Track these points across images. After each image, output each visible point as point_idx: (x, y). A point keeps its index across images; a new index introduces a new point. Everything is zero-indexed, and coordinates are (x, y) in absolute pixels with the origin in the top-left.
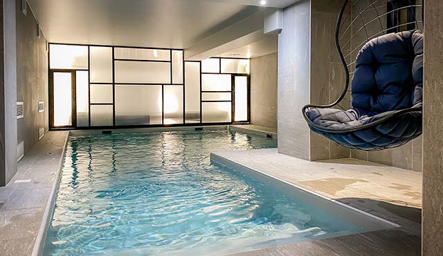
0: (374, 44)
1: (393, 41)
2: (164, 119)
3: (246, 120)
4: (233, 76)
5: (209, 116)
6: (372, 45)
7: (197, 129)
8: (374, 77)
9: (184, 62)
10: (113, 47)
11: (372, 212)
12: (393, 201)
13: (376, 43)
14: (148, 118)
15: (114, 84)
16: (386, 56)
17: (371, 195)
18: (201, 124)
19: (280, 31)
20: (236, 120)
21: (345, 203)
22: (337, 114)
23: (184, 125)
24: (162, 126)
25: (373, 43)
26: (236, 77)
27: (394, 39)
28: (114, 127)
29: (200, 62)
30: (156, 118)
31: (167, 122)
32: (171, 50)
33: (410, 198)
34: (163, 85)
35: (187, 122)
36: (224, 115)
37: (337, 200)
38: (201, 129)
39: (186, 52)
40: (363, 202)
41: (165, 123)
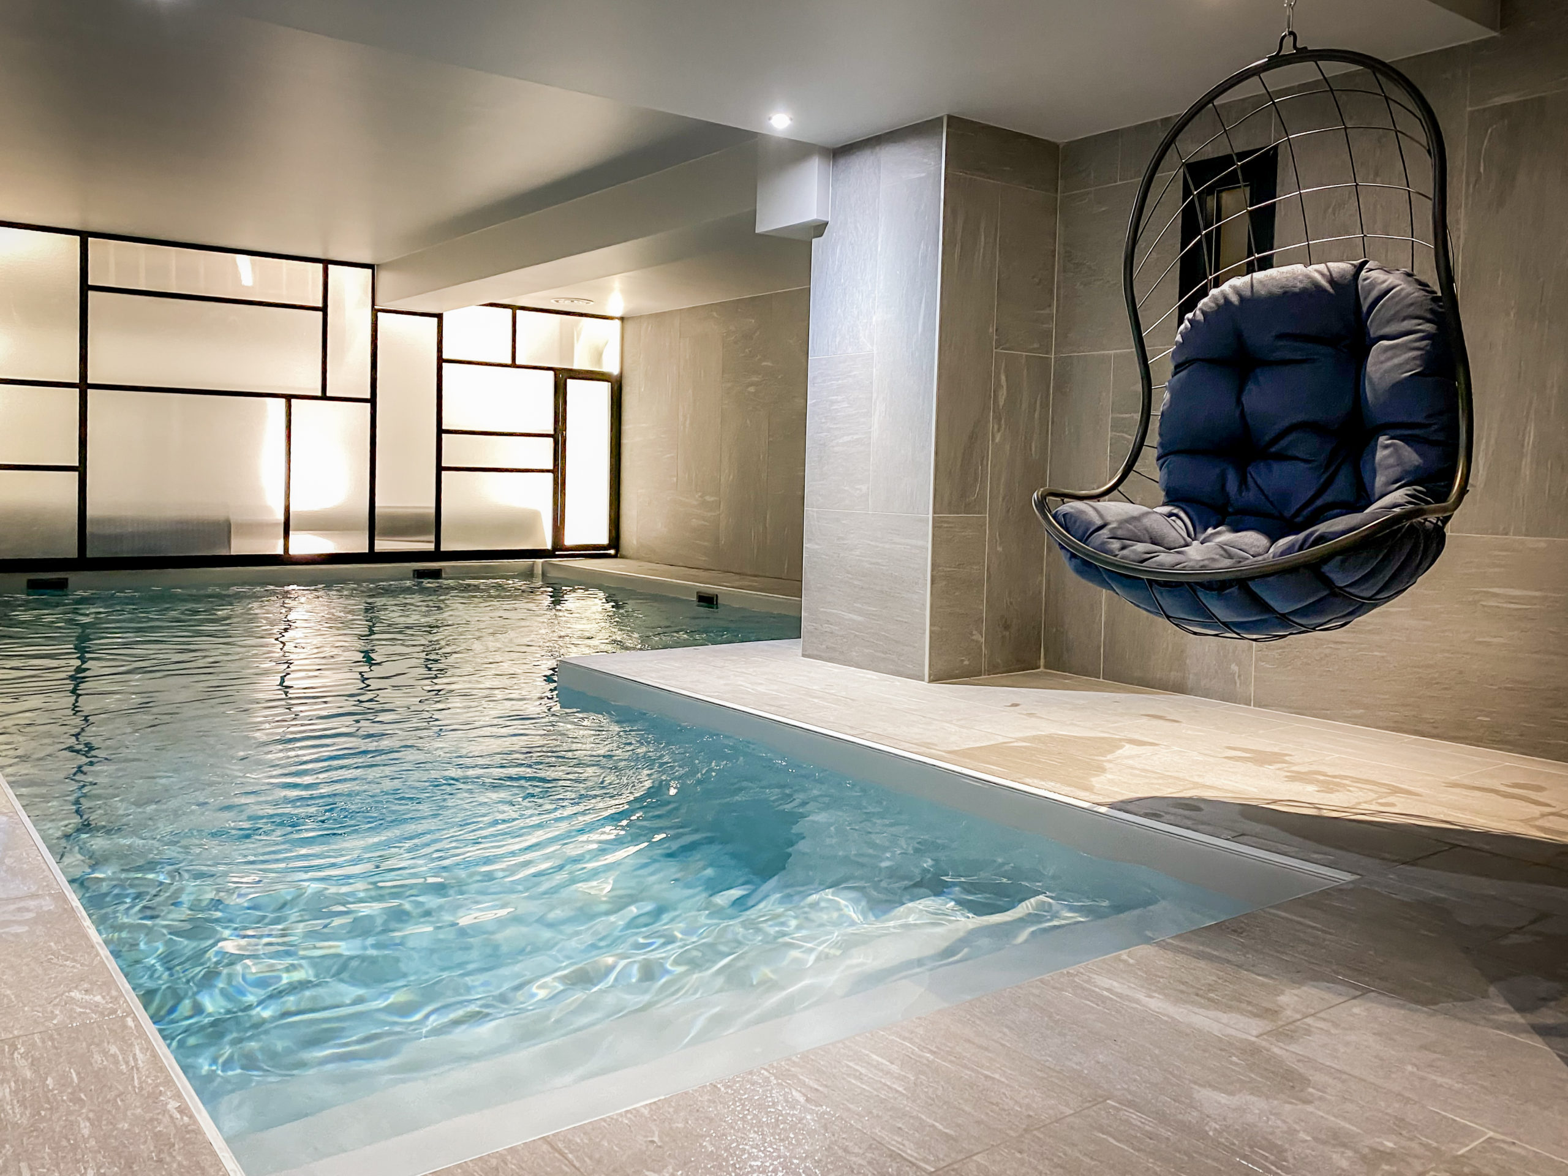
0: (1242, 298)
1: (1304, 291)
2: (293, 536)
3: (604, 540)
4: (562, 378)
5: (468, 527)
6: (1234, 299)
7: (420, 574)
8: (1239, 402)
9: (375, 312)
10: (84, 236)
11: (1245, 839)
12: (1275, 802)
13: (1247, 293)
14: (224, 529)
15: (83, 386)
16: (1281, 337)
17: (1196, 785)
18: (438, 555)
19: (819, 229)
20: (569, 540)
21: (1146, 815)
22: (1146, 521)
23: (372, 557)
24: (283, 560)
25: (1236, 290)
26: (570, 383)
27: (1306, 283)
28: (83, 562)
29: (439, 317)
30: (256, 528)
31: (303, 544)
32: (326, 263)
33: (1311, 788)
34: (289, 398)
35: (382, 545)
36: (526, 523)
37: (1112, 806)
38: (436, 574)
39: (383, 277)
40: (1198, 809)
41: (292, 551)
